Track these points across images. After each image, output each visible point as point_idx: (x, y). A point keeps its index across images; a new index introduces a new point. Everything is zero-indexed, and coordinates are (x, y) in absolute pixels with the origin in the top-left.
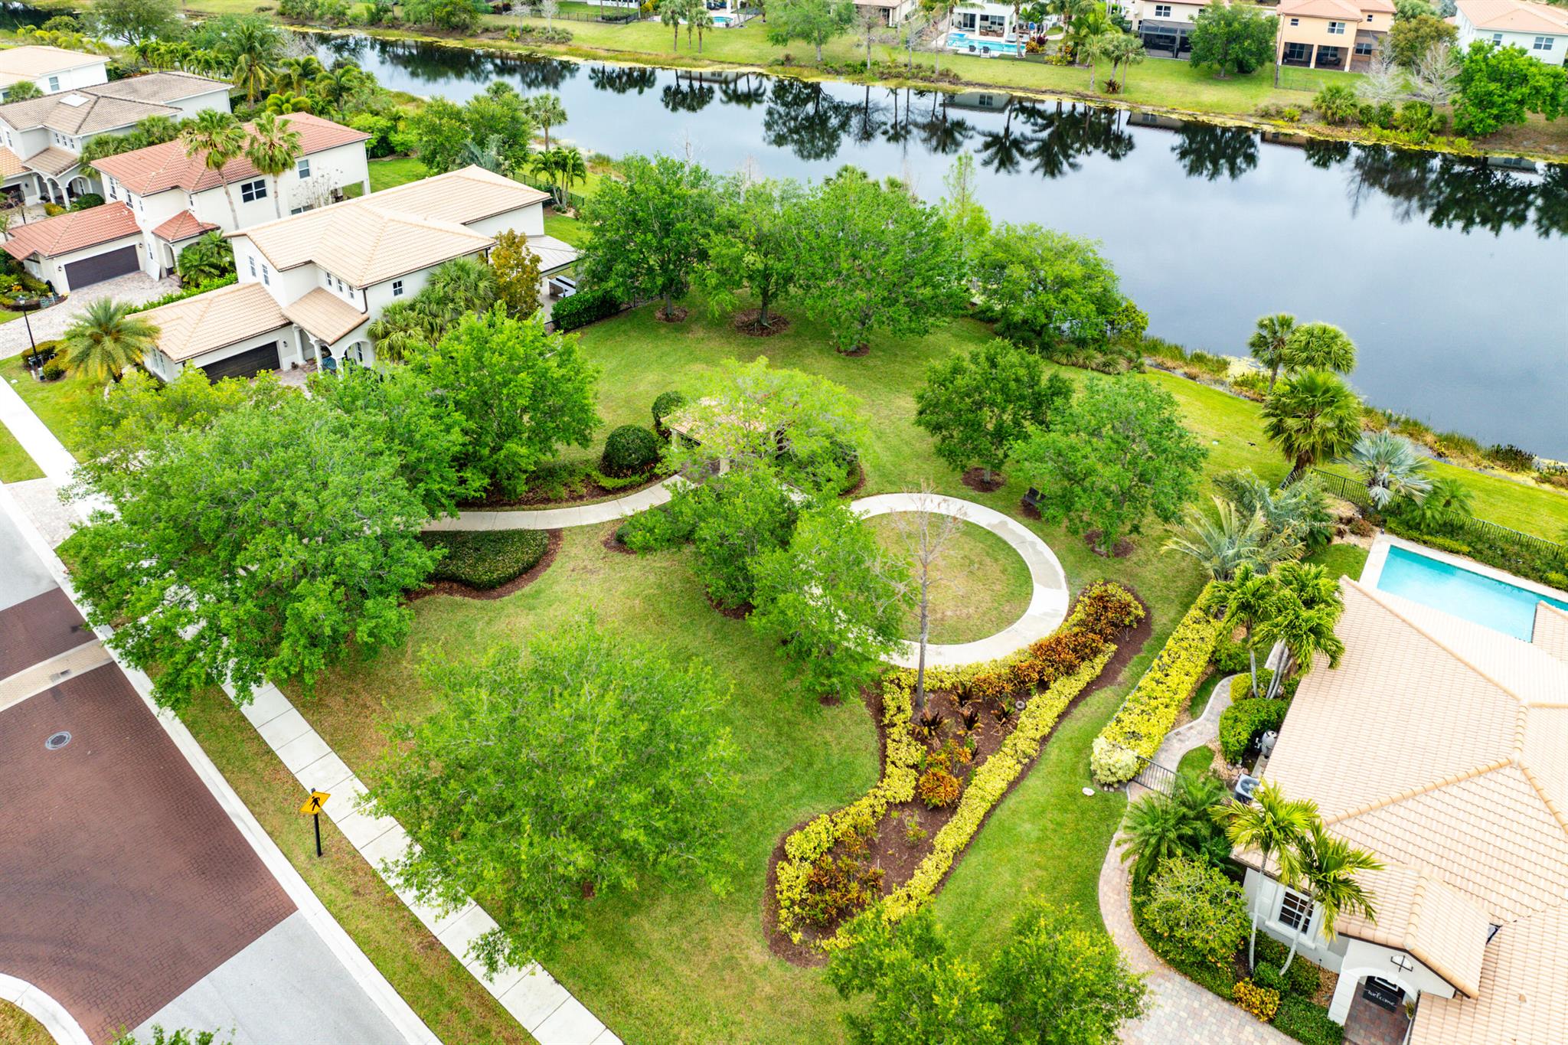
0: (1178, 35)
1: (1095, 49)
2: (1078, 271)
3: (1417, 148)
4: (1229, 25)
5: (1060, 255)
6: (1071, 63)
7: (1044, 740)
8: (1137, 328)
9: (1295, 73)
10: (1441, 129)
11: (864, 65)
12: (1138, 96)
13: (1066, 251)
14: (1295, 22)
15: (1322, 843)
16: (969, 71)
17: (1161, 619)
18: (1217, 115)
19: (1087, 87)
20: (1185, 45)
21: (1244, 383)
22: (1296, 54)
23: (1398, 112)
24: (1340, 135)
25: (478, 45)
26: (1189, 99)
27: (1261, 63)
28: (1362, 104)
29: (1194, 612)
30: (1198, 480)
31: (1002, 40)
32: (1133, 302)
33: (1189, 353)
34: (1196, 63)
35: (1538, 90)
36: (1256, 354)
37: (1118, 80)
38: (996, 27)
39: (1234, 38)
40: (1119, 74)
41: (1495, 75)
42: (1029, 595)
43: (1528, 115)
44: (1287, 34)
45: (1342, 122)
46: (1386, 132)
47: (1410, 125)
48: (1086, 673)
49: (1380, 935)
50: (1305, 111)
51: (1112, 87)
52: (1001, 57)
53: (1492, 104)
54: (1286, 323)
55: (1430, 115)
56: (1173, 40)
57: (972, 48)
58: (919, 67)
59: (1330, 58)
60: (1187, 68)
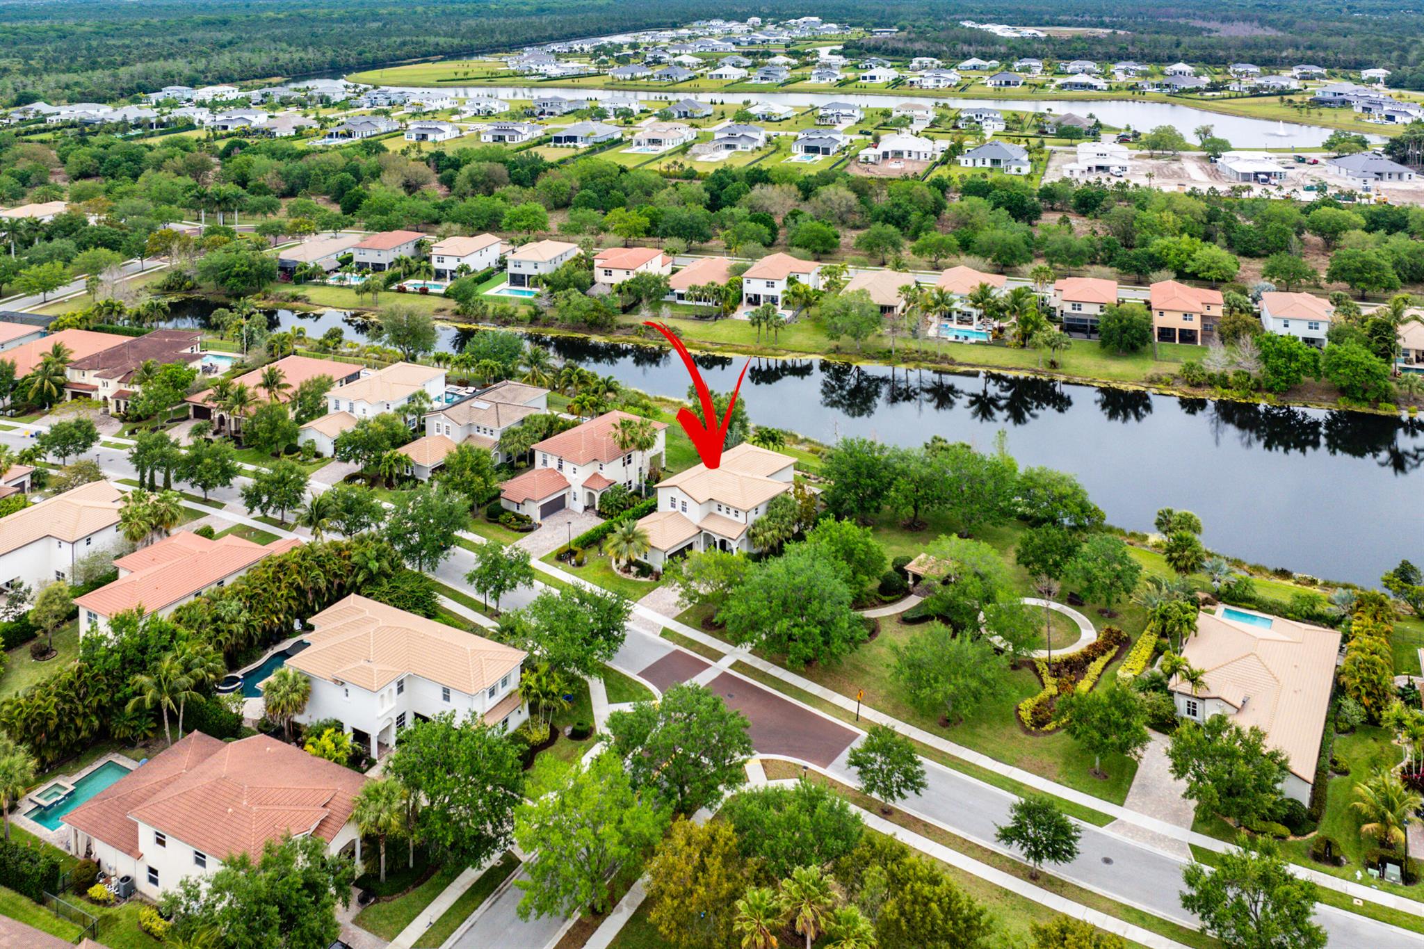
0: (1089, 324)
1: (1040, 341)
2: (1070, 491)
3: (1244, 401)
4: (1120, 321)
5: (1059, 483)
6: (1023, 346)
7: (1099, 676)
8: (1102, 518)
9: (1166, 348)
10: (1258, 388)
11: (890, 352)
12: (1071, 371)
13: (1062, 480)
14: (1161, 314)
15: (1191, 670)
16: (960, 355)
17: (1133, 638)
18: (1122, 382)
19: (1037, 364)
20: (1093, 330)
21: (1157, 546)
22: (1166, 334)
23: (1231, 377)
24: (1200, 394)
25: (619, 339)
26: (1103, 371)
27: (1144, 344)
28: (1208, 373)
29: (1146, 632)
30: (1140, 580)
31: (973, 328)
32: (1097, 505)
33: (1128, 532)
34: (1104, 345)
35: (1306, 364)
36: (1159, 528)
37: (1055, 359)
38: (967, 318)
39: (1124, 330)
40: (1057, 356)
41: (1280, 354)
42: (1079, 633)
43: (1304, 378)
44: (1158, 322)
45: (1199, 385)
46: (1226, 391)
47: (1240, 386)
48: (1110, 655)
49: (1213, 695)
50: (1175, 377)
51: (1053, 364)
52: (978, 343)
53: (1282, 374)
54: (1170, 512)
55: (1249, 379)
56: (1086, 326)
57: (957, 337)
58: (926, 352)
59: (1188, 337)
60: (1097, 347)
